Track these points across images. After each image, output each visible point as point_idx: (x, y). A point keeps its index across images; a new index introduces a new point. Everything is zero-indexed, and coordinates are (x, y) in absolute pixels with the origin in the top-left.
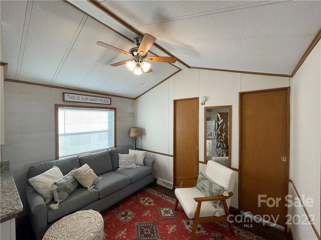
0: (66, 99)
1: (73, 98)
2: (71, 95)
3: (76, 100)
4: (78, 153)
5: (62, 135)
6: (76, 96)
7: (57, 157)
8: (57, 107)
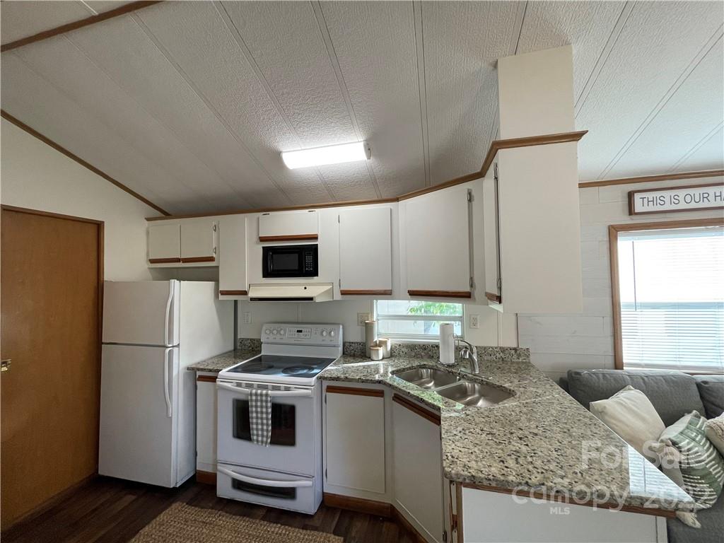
0: (638, 208)
1: (659, 201)
2: (650, 195)
3: (667, 207)
4: (678, 363)
5: (628, 306)
6: (667, 194)
7: (618, 365)
8: (613, 232)
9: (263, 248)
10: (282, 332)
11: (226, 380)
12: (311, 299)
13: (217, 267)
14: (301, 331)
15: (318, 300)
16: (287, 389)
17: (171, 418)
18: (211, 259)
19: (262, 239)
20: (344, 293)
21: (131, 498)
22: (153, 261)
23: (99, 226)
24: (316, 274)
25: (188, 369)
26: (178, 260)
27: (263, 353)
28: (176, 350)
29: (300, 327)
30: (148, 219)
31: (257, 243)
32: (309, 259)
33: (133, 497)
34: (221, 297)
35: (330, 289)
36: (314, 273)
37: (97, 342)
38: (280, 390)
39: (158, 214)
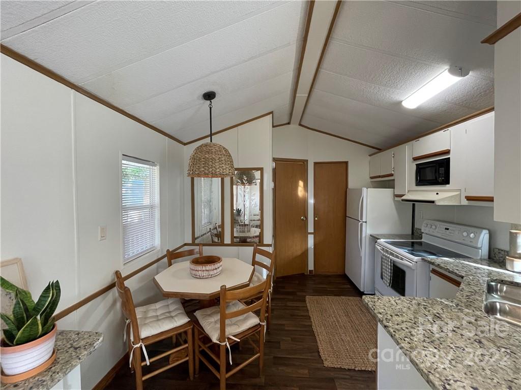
9: (417, 165)
10: (434, 227)
11: (380, 245)
12: (433, 202)
13: (394, 180)
14: (448, 229)
15: (438, 203)
16: (402, 259)
17: (361, 257)
18: (392, 175)
19: (415, 159)
20: (469, 198)
21: (349, 286)
22: (372, 178)
23: (346, 163)
24: (448, 183)
25: (371, 235)
26: (379, 177)
27: (422, 240)
28: (364, 224)
29: (447, 225)
30: (370, 156)
31: (413, 162)
32: (442, 170)
33: (349, 287)
34: (397, 199)
35: (458, 195)
36: (446, 181)
37: (345, 216)
38: (399, 258)
39: (375, 151)
